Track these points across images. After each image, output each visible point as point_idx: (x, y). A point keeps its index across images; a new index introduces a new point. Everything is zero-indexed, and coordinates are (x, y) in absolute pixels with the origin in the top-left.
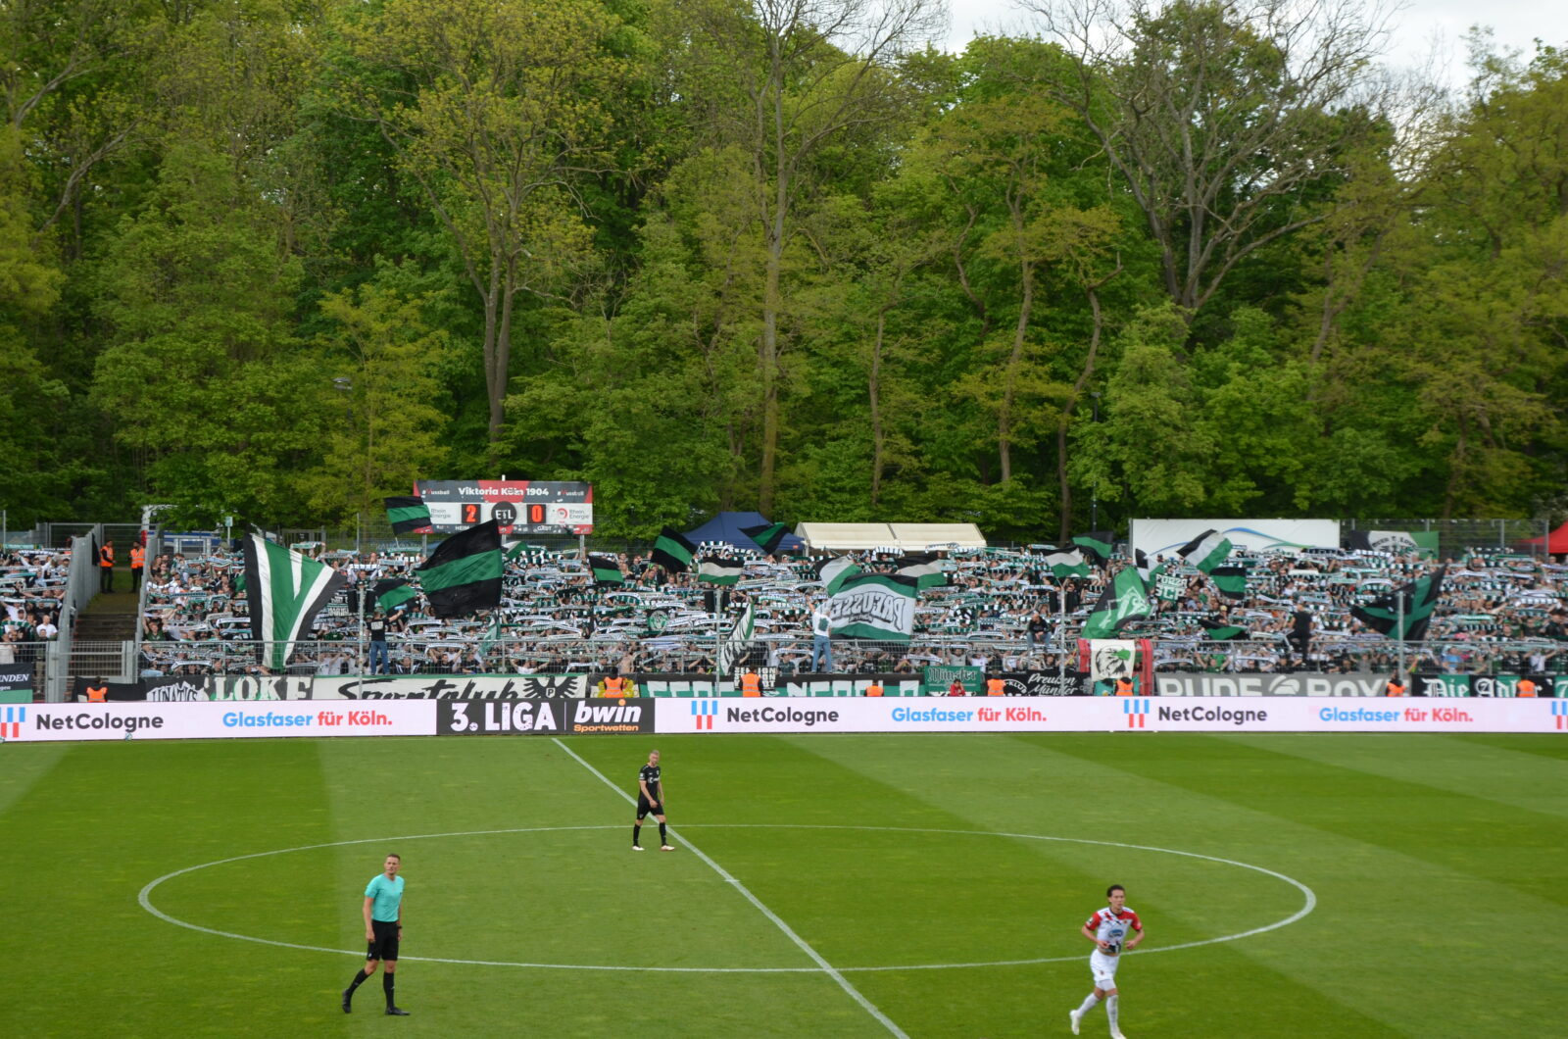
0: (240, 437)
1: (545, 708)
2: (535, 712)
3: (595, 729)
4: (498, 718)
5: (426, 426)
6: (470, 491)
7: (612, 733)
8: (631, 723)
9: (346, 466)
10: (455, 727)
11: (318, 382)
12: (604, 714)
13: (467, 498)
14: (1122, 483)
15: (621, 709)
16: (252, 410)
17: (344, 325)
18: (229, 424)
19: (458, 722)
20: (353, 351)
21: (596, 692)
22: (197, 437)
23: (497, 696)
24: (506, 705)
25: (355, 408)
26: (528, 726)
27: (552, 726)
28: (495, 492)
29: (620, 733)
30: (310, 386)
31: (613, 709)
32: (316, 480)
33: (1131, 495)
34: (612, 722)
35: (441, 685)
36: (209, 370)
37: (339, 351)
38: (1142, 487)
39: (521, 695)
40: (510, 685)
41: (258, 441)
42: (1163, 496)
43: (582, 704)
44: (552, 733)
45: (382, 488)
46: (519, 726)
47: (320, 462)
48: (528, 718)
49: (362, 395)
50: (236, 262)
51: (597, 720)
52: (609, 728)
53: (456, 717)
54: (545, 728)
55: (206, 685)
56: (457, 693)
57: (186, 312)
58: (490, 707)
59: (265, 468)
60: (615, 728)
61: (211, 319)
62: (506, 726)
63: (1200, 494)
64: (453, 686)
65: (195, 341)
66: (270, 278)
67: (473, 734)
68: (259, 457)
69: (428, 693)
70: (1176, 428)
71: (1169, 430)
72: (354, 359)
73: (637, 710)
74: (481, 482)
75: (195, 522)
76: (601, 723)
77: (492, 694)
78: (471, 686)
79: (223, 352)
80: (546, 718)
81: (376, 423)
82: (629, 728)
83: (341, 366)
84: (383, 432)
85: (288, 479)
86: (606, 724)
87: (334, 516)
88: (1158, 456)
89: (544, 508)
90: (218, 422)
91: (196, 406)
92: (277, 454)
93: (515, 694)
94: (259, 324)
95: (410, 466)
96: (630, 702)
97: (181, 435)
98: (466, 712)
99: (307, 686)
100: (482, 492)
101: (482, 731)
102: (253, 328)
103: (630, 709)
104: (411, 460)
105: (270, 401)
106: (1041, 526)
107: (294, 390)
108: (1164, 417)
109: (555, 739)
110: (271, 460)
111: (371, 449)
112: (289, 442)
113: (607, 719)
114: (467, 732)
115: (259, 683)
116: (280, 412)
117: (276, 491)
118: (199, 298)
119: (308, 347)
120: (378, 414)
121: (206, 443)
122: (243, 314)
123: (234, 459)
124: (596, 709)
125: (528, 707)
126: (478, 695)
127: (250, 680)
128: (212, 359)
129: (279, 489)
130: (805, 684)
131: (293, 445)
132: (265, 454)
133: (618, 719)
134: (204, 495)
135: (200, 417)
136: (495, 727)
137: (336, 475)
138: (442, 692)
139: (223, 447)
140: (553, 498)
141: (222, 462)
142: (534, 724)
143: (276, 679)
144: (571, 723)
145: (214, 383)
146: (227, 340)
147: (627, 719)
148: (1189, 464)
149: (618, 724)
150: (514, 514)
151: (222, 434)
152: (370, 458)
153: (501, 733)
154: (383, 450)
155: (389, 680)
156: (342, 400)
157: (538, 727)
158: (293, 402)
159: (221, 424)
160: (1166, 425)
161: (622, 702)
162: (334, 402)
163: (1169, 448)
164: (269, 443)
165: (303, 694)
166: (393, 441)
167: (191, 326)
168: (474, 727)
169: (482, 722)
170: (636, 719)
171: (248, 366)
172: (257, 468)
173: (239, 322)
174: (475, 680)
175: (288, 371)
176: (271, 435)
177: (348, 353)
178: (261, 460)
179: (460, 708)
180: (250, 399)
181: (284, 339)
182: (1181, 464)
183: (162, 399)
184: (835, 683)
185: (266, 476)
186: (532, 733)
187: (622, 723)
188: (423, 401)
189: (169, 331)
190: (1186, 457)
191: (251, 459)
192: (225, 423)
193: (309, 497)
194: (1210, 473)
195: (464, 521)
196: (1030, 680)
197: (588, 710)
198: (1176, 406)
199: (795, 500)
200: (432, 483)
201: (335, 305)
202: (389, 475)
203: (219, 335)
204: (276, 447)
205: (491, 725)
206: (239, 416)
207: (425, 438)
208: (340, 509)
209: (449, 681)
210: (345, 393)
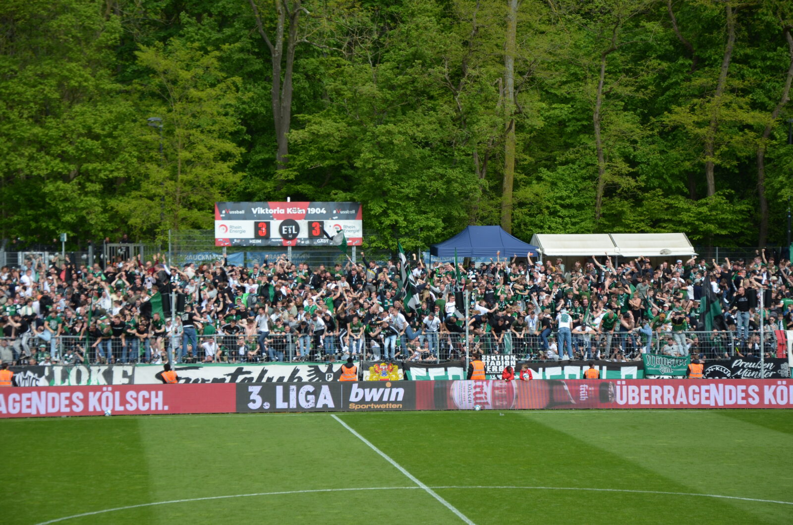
0: (73, 167)
1: (325, 389)
2: (316, 393)
3: (366, 407)
4: (286, 398)
5: (225, 157)
6: (261, 211)
7: (380, 410)
8: (396, 402)
9: (160, 191)
10: (251, 406)
11: (135, 121)
12: (374, 395)
13: (259, 216)
15: (387, 391)
16: (81, 143)
17: (154, 72)
18: (63, 157)
19: (254, 401)
20: (162, 96)
21: (367, 376)
22: (36, 167)
23: (285, 380)
24: (293, 388)
25: (165, 142)
26: (311, 405)
27: (331, 405)
28: (282, 211)
29: (387, 410)
30: (128, 125)
31: (381, 390)
32: (134, 203)
34: (380, 401)
35: (239, 371)
36: (46, 110)
37: (153, 95)
39: (305, 379)
40: (296, 371)
41: (87, 170)
43: (355, 386)
44: (331, 411)
45: (190, 209)
46: (304, 404)
47: (137, 187)
48: (311, 398)
49: (170, 133)
50: (66, 19)
51: (368, 399)
52: (378, 406)
53: (252, 397)
54: (325, 406)
55: (47, 373)
56: (252, 379)
57: (25, 63)
58: (279, 390)
59: (94, 193)
60: (383, 406)
61: (47, 69)
62: (293, 405)
64: (249, 373)
65: (34, 86)
66: (94, 33)
67: (265, 411)
68: (88, 184)
69: (228, 379)
72: (165, 102)
73: (401, 391)
74: (270, 203)
75: (35, 238)
76: (372, 401)
77: (281, 379)
78: (264, 372)
79: (56, 95)
80: (326, 398)
81: (184, 155)
82: (395, 406)
83: (153, 108)
84: (188, 162)
85: (112, 203)
86: (376, 403)
87: (151, 232)
89: (322, 223)
90: (53, 155)
91: (35, 142)
92: (102, 182)
93: (300, 379)
94: (87, 73)
95: (212, 190)
96: (395, 384)
97: (23, 165)
98: (259, 394)
99: (130, 373)
100: (271, 211)
101: (273, 409)
102: (82, 76)
103: (395, 391)
104: (212, 184)
105: (96, 137)
106: (742, 234)
107: (115, 128)
109: (333, 415)
110: (98, 187)
111: (180, 177)
112: (112, 171)
113: (376, 399)
114: (261, 410)
115: (90, 372)
116: (104, 146)
117: (102, 213)
118: (35, 51)
119: (127, 92)
120: (183, 147)
121: (43, 173)
122: (74, 64)
123: (68, 186)
124: (367, 390)
125: (311, 389)
126: (270, 379)
127: (83, 368)
128: (47, 101)
129: (105, 211)
130: (541, 369)
131: (115, 174)
132: (92, 182)
133: (385, 399)
134: (43, 215)
135: (39, 151)
136: (284, 405)
137: (151, 198)
138: (240, 378)
139: (56, 176)
140: (329, 216)
141: (57, 189)
142: (316, 403)
143: (104, 368)
144: (347, 402)
145: (51, 121)
146: (60, 85)
147: (393, 399)
149: (385, 403)
150: (298, 229)
151: (58, 165)
152: (179, 185)
153: (288, 410)
154: (190, 177)
155: (197, 368)
156: (155, 136)
157: (320, 405)
158: (115, 138)
159: (55, 156)
161: (388, 384)
162: (148, 138)
164: (96, 172)
165: (126, 381)
166: (199, 170)
167: (30, 74)
168: (267, 406)
169: (273, 402)
170: (400, 398)
171: (77, 108)
172: (86, 194)
173: (70, 71)
174: (267, 367)
175: (111, 112)
176: (97, 165)
177: (159, 97)
178: (90, 187)
179: (255, 390)
180: (80, 135)
181: (108, 85)
183: (6, 135)
184: (566, 368)
185: (95, 200)
186: (314, 410)
187: (389, 402)
188: (222, 136)
189: (11, 77)
191: (82, 186)
192: (59, 156)
193: (129, 216)
195: (257, 237)
196: (734, 365)
197: (361, 391)
199: (531, 215)
200: (230, 204)
201: (147, 56)
202: (194, 198)
203: (53, 82)
204: (102, 175)
205: (280, 404)
206: (70, 149)
207: (224, 167)
208: (155, 226)
209: (246, 368)
210: (158, 130)
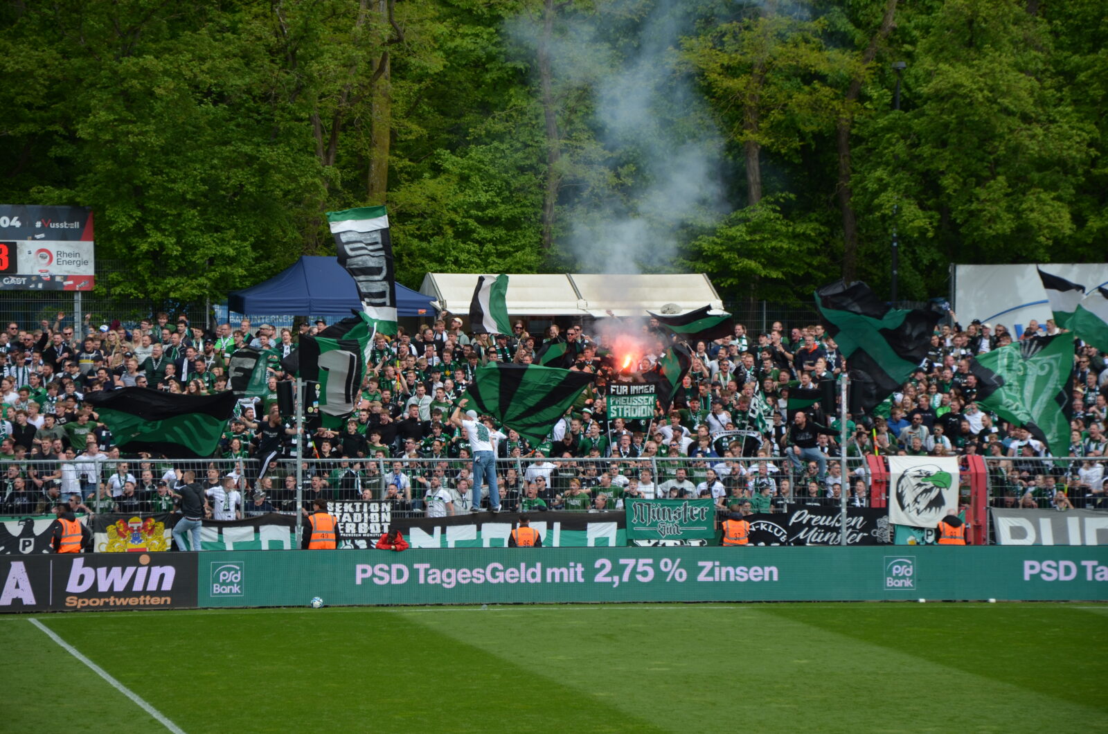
1: (18, 570)
3: (100, 602)
7: (128, 608)
8: (159, 593)
12: (117, 579)
14: (940, 208)
15: (142, 571)
21: (103, 542)
27: (29, 599)
29: (142, 608)
31: (130, 570)
33: (954, 226)
34: (128, 591)
38: (972, 214)
42: (1006, 225)
43: (78, 563)
44: (29, 610)
51: (103, 587)
52: (123, 601)
54: (17, 602)
60: (133, 601)
63: (1066, 225)
70: (1026, 118)
71: (1015, 122)
73: (170, 572)
76: (111, 592)
80: (19, 586)
82: (156, 601)
86: (118, 595)
88: (997, 162)
89: (12, 249)
96: (158, 559)
103: (157, 571)
108: (1006, 102)
109: (33, 620)
113: (120, 587)
124: (102, 571)
130: (437, 530)
133: (138, 587)
140: (28, 232)
144: (62, 593)
147: (152, 586)
148: (1049, 176)
149: (138, 594)
157: (6, 600)
160: (1010, 113)
161: (145, 559)
163: (1016, 150)
170: (167, 585)
182: (1036, 176)
184: (485, 526)
187: (144, 592)
190: (1042, 165)
194: (1080, 189)
196: (793, 520)
197: (89, 573)
198: (1025, 83)
199: (422, 238)
